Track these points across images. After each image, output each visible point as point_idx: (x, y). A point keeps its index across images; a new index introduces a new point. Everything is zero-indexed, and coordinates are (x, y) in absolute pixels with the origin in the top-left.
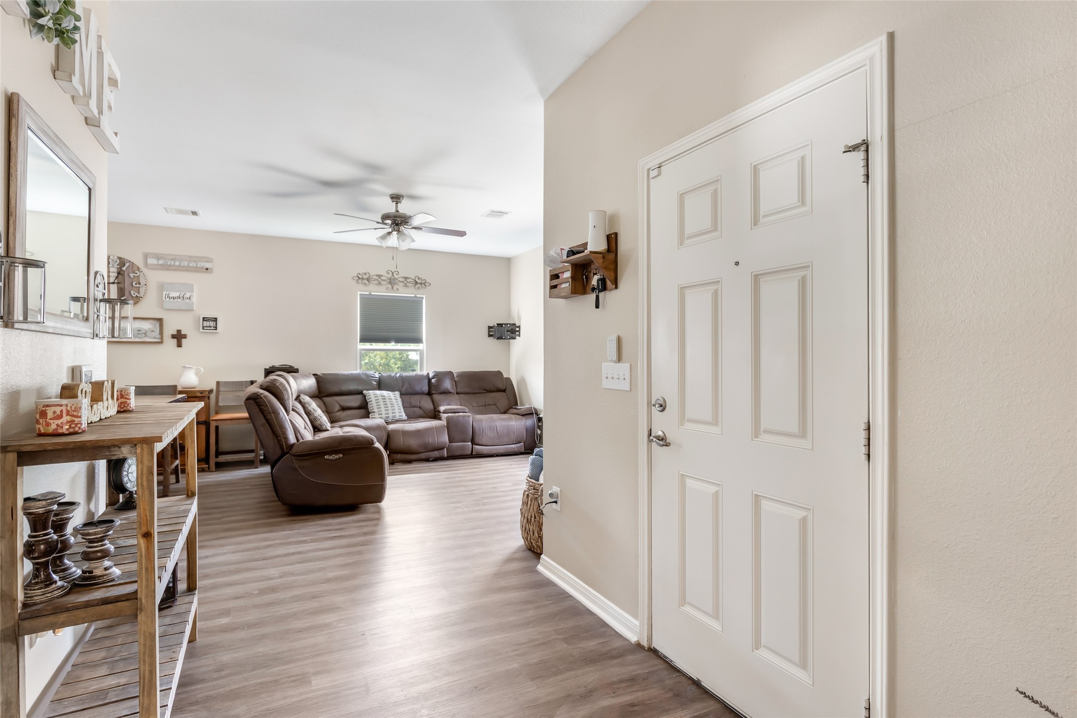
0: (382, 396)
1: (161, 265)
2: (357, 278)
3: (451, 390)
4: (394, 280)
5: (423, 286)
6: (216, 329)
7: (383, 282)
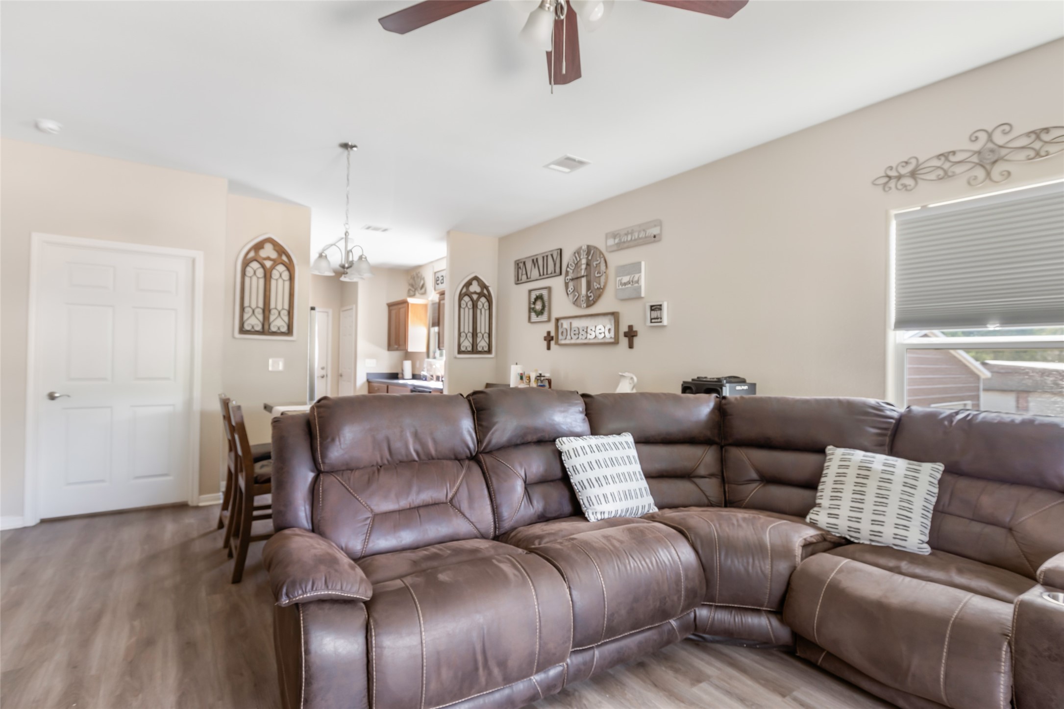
1: (617, 244)
2: (885, 180)
4: (993, 150)
7: (958, 169)
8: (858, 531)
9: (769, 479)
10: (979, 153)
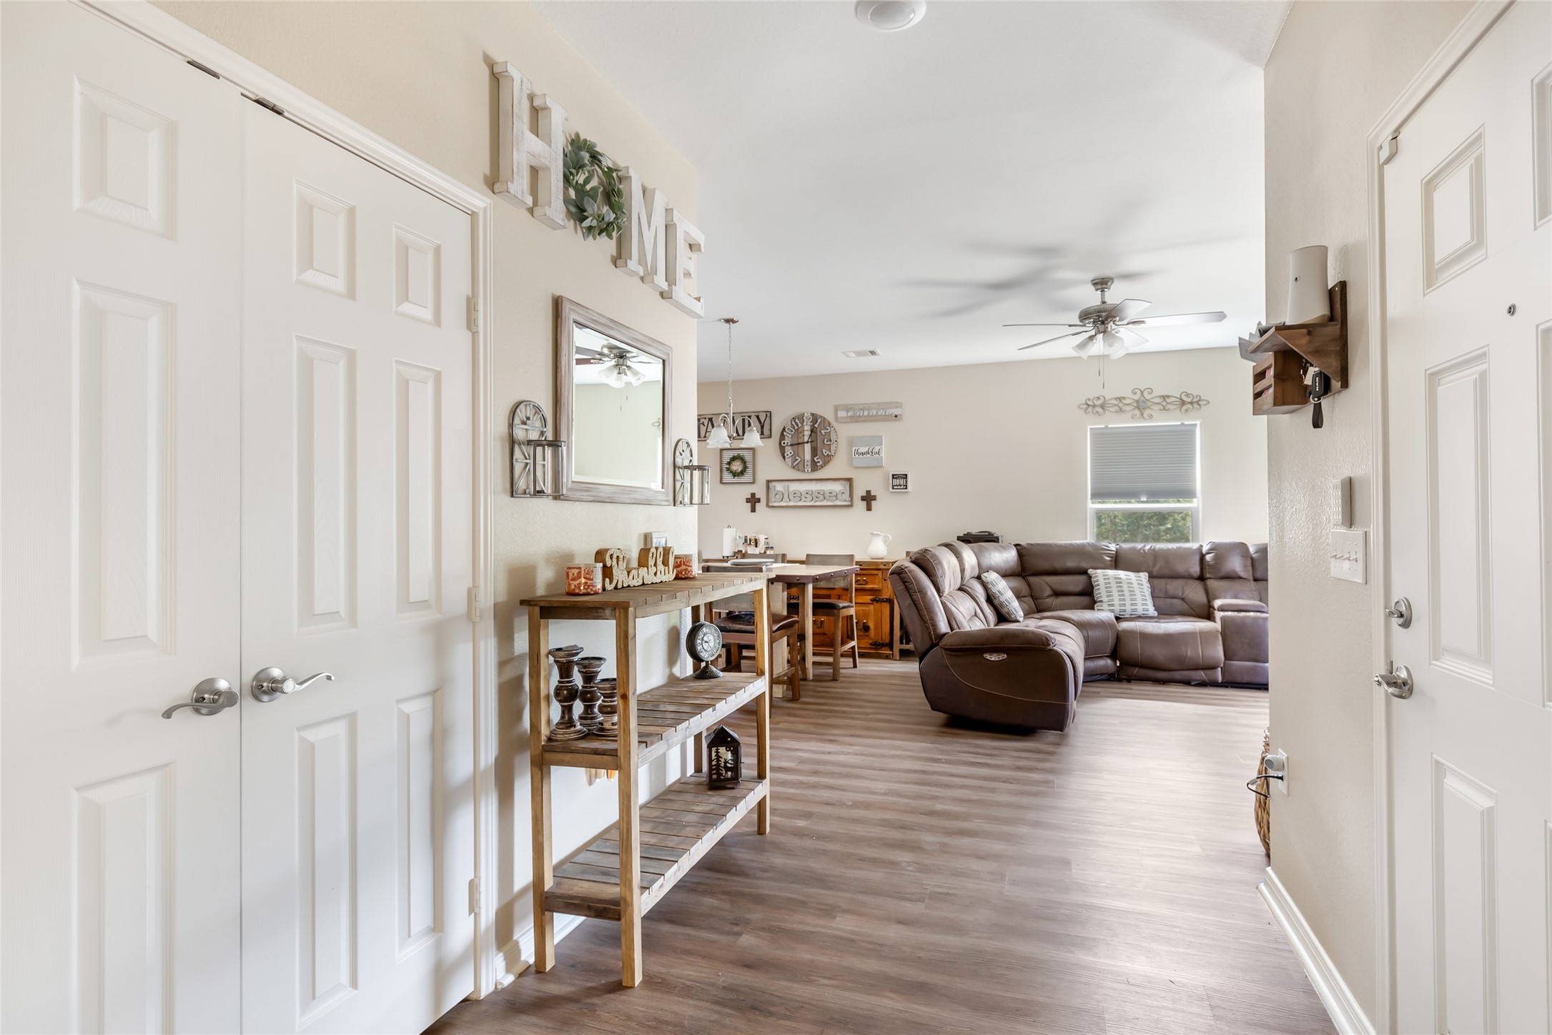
0: (1116, 578)
1: (850, 417)
2: (1085, 406)
3: (1242, 574)
4: (1144, 402)
5: (1196, 405)
6: (906, 488)
7: (1127, 408)
8: (1125, 611)
9: (1057, 594)
10: (1137, 401)
